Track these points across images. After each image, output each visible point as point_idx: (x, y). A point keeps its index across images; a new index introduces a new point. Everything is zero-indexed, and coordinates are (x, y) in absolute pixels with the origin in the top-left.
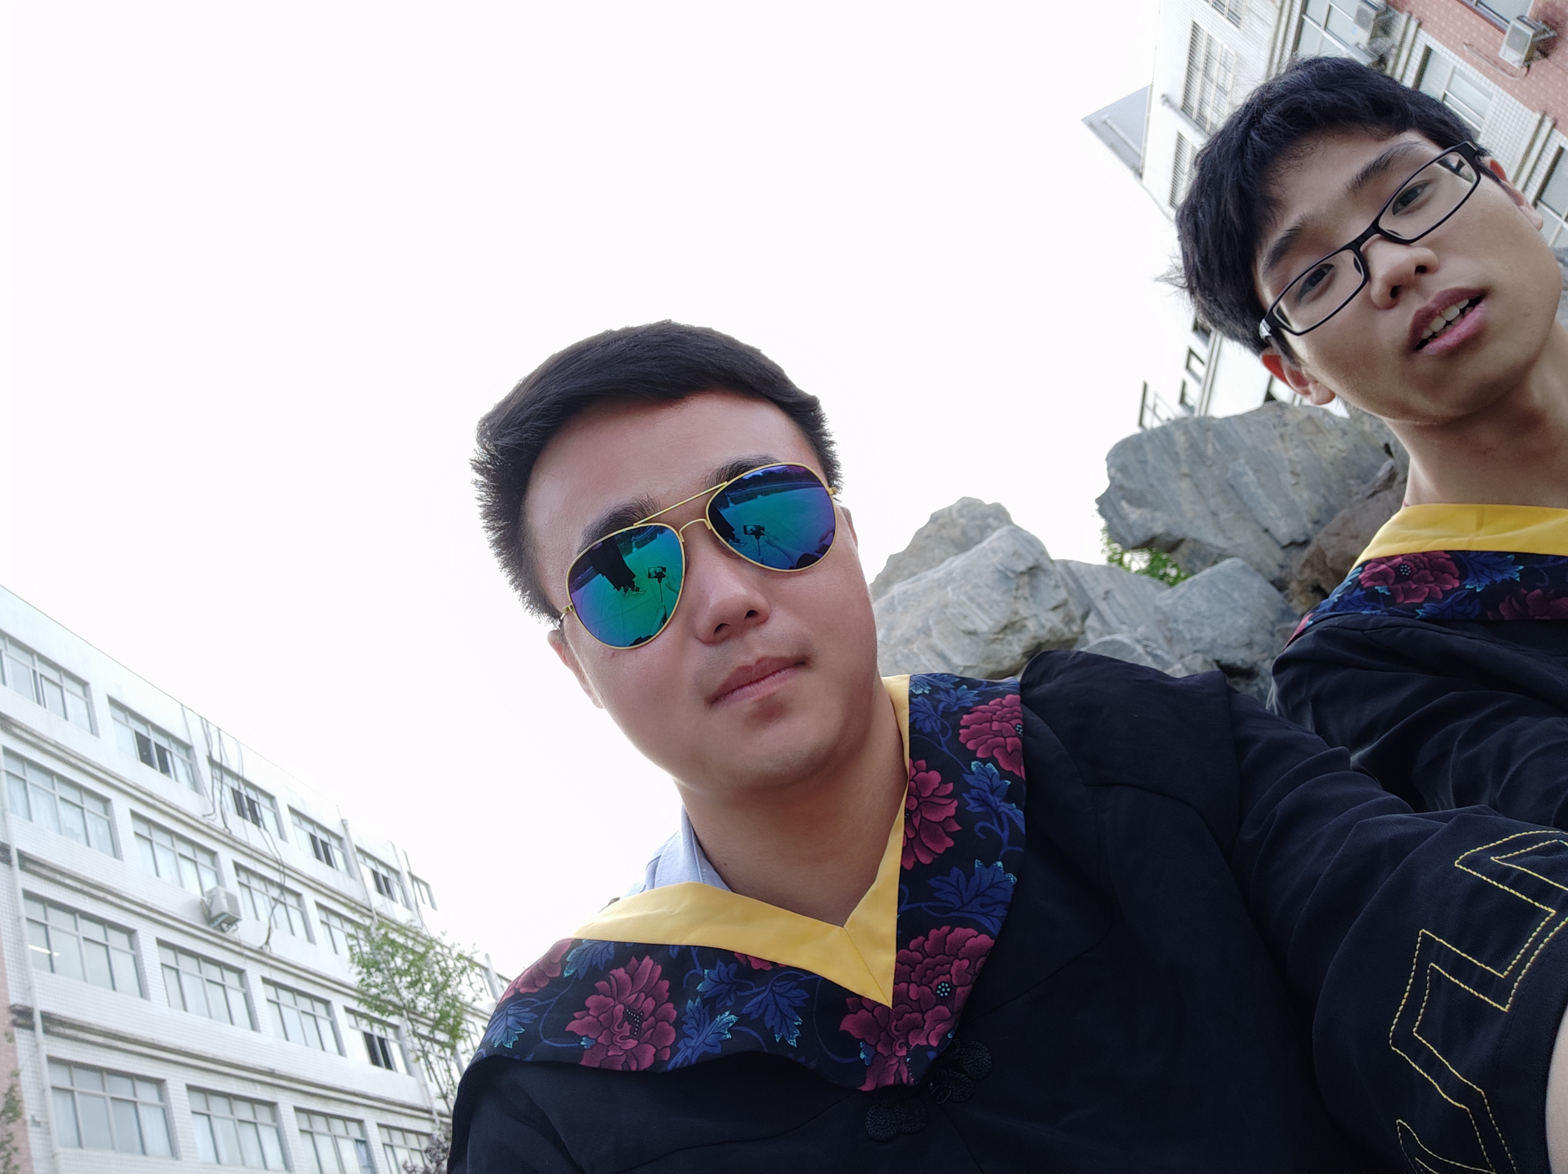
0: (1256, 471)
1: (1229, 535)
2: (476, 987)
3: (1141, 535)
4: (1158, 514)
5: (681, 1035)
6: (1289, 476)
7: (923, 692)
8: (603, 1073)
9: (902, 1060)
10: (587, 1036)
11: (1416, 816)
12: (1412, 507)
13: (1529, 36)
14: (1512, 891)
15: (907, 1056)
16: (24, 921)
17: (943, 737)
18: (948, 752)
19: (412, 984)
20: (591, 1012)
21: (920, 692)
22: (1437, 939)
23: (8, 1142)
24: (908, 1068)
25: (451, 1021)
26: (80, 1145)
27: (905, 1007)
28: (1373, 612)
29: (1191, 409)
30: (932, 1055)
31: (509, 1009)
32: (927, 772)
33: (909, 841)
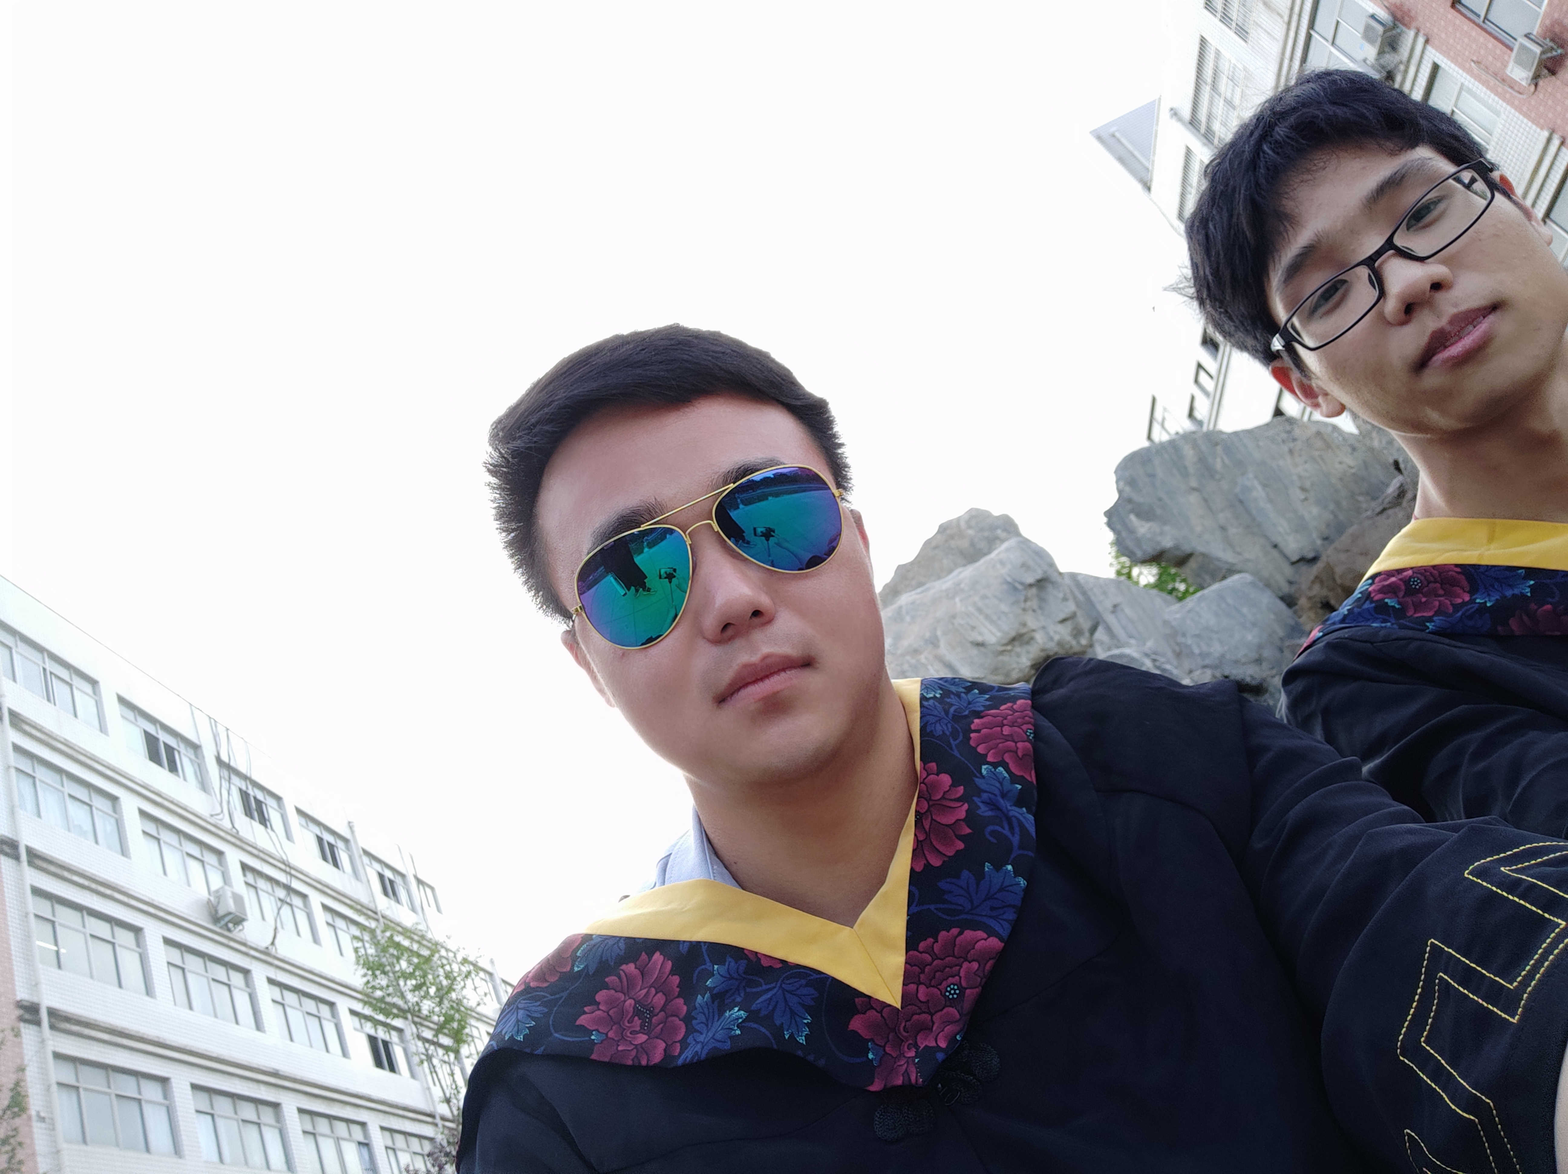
0: (1265, 486)
1: (1238, 550)
2: (481, 991)
3: (1150, 549)
4: (1167, 528)
5: (690, 1030)
6: (1298, 492)
7: (935, 696)
8: (613, 1067)
9: (910, 1060)
10: (597, 1030)
11: (1426, 826)
12: (1422, 520)
13: (1536, 53)
14: (1522, 902)
15: (916, 1057)
16: (32, 918)
17: (955, 740)
18: (959, 756)
19: (417, 988)
20: (601, 1007)
21: (931, 695)
22: (1446, 949)
23: (13, 1136)
24: (916, 1068)
25: (455, 1025)
26: (85, 1141)
27: (914, 1008)
28: (1383, 625)
29: (1200, 423)
30: (940, 1056)
31: (520, 1002)
32: (937, 775)
33: (920, 843)
